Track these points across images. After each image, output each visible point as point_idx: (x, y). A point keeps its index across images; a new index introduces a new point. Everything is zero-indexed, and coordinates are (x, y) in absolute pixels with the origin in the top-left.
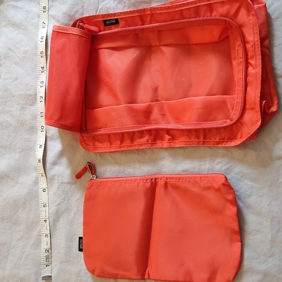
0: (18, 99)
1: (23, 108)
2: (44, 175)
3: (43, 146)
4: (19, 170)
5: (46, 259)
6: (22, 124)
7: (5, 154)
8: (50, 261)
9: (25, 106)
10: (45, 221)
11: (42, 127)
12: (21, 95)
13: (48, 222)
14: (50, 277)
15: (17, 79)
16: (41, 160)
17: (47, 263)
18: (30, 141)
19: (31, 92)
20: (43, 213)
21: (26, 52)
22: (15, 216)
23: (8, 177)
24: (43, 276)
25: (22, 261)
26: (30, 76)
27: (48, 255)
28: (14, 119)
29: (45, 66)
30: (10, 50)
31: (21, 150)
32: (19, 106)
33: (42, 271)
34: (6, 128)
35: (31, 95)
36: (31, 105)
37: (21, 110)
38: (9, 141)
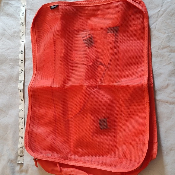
4: (9, 106)
5: (21, 153)
8: (23, 154)
10: (22, 129)
13: (23, 129)
14: (23, 163)
17: (21, 155)
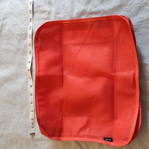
0: (17, 36)
1: (19, 41)
2: (31, 78)
3: (31, 62)
6: (19, 50)
7: (9, 67)
9: (20, 40)
11: (30, 52)
12: (18, 34)
15: (16, 25)
16: (30, 70)
18: (23, 59)
19: (24, 32)
20: (31, 99)
21: (21, 10)
22: (15, 101)
23: (11, 79)
24: (30, 133)
25: (19, 125)
26: (23, 23)
27: (33, 122)
28: (14, 47)
29: (32, 18)
30: (12, 9)
31: (18, 64)
32: (17, 40)
33: (30, 130)
34: (10, 52)
35: (24, 34)
36: (24, 40)
37: (18, 42)
38: (11, 60)
